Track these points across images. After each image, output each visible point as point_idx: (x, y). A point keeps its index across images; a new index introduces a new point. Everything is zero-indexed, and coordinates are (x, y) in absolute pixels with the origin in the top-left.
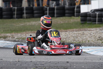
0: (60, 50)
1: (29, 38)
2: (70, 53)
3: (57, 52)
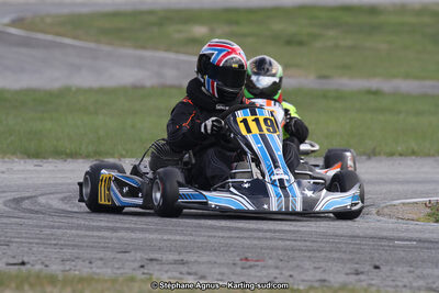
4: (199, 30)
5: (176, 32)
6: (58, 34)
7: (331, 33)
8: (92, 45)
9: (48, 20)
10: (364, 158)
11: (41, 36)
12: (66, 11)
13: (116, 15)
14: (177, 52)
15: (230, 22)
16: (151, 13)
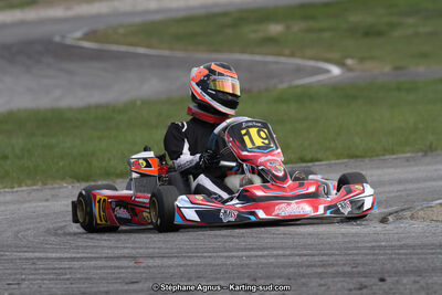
0: (289, 204)
1: (141, 161)
2: (328, 214)
3: (276, 213)
4: (275, 29)
5: (252, 32)
6: (131, 45)
7: (411, 21)
8: (166, 53)
9: (121, 31)
10: (420, 154)
11: (114, 48)
12: (138, 20)
13: (189, 20)
14: (252, 53)
15: (306, 18)
16: (225, 14)
